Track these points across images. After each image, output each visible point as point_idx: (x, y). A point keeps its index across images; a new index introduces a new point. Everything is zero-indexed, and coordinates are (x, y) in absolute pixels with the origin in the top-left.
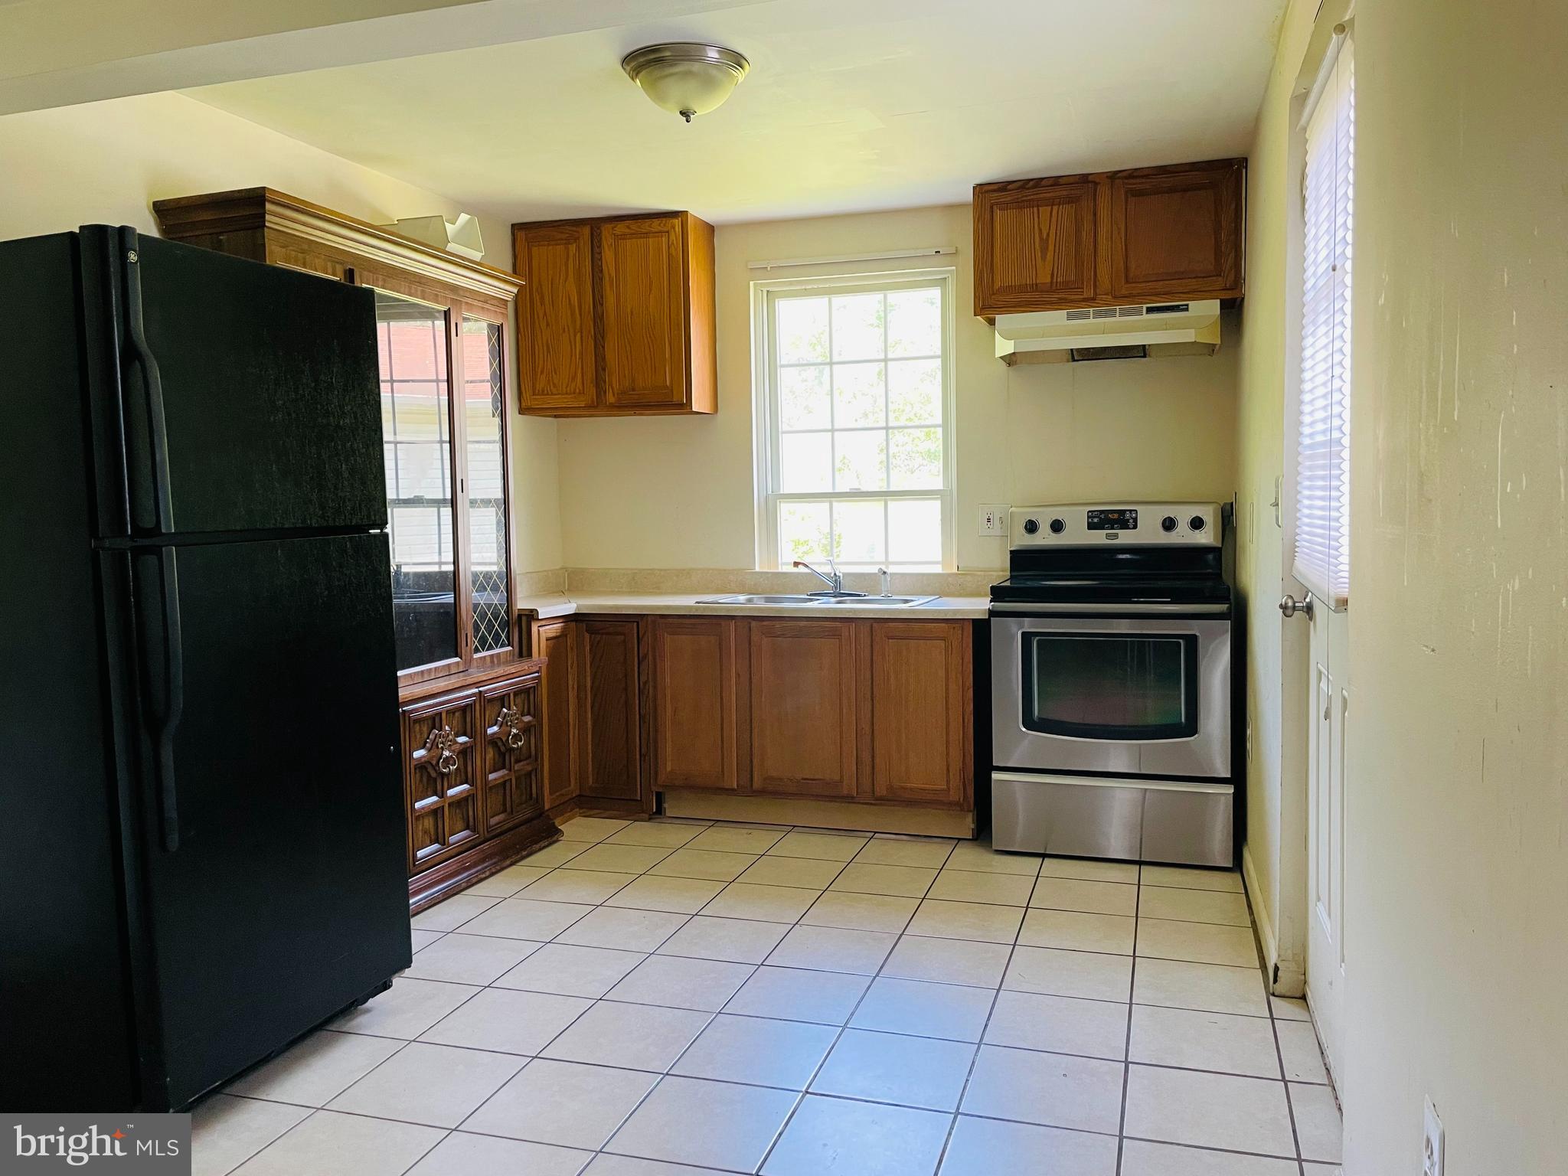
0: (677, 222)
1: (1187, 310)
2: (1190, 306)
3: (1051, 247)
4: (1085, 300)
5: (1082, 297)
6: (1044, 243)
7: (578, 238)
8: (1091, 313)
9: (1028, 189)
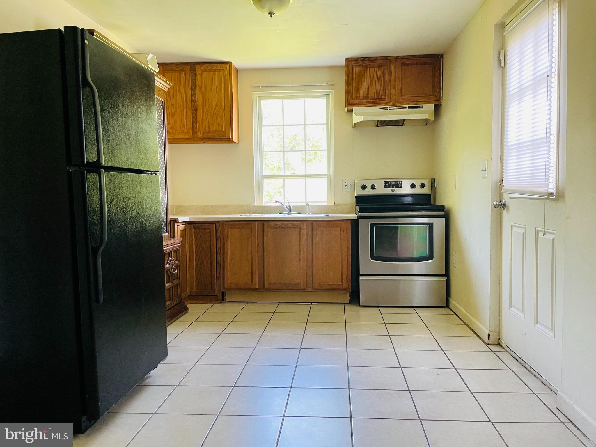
0: (228, 66)
1: (422, 108)
2: (423, 106)
3: (374, 83)
4: (387, 103)
5: (385, 102)
6: (372, 81)
7: (185, 70)
8: (389, 108)
9: (366, 61)
